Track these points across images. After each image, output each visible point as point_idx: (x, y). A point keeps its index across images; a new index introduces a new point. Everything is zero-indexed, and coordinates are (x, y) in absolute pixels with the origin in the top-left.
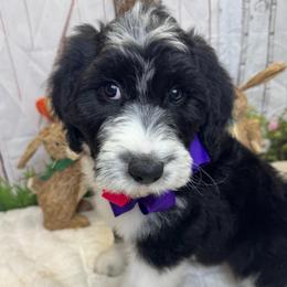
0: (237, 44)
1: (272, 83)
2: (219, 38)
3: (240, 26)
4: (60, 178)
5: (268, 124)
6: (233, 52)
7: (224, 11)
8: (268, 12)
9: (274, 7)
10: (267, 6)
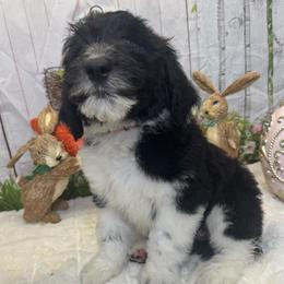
0: (216, 58)
1: (252, 89)
2: (198, 53)
3: (217, 41)
4: (40, 180)
5: (252, 127)
6: (213, 64)
7: (202, 30)
8: (243, 28)
9: (247, 23)
10: (241, 23)
